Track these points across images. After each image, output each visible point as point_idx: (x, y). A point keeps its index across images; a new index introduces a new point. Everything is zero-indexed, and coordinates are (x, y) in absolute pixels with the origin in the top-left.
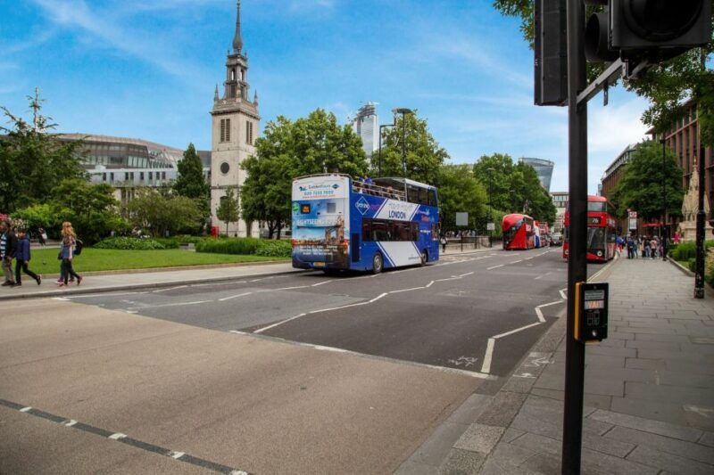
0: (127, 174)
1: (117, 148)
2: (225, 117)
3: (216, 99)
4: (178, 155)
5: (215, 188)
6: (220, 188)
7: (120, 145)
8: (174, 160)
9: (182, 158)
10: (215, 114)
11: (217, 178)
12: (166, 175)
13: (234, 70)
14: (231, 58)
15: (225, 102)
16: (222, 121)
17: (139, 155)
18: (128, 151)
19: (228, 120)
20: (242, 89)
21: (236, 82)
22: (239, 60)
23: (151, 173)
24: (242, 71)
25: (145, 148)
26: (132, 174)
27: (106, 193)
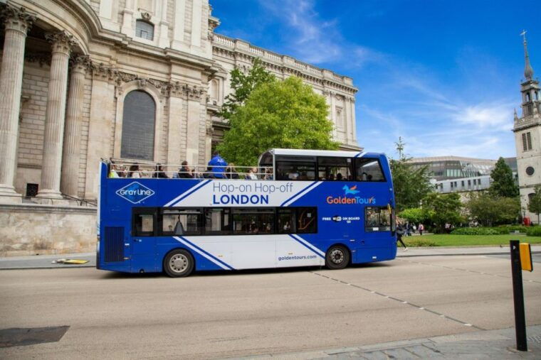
0: (452, 183)
1: (438, 165)
2: (525, 131)
3: (516, 119)
4: (489, 164)
5: (522, 187)
6: (527, 187)
7: (440, 162)
8: (486, 169)
9: (494, 167)
10: (516, 131)
11: (523, 179)
12: (481, 180)
13: (529, 94)
14: (524, 85)
15: (524, 120)
16: (524, 135)
17: (454, 168)
18: (446, 166)
19: (529, 134)
20: (537, 107)
21: (532, 103)
22: (532, 85)
23: (469, 181)
24: (536, 93)
25: (458, 162)
26: (456, 183)
27: (455, 199)
